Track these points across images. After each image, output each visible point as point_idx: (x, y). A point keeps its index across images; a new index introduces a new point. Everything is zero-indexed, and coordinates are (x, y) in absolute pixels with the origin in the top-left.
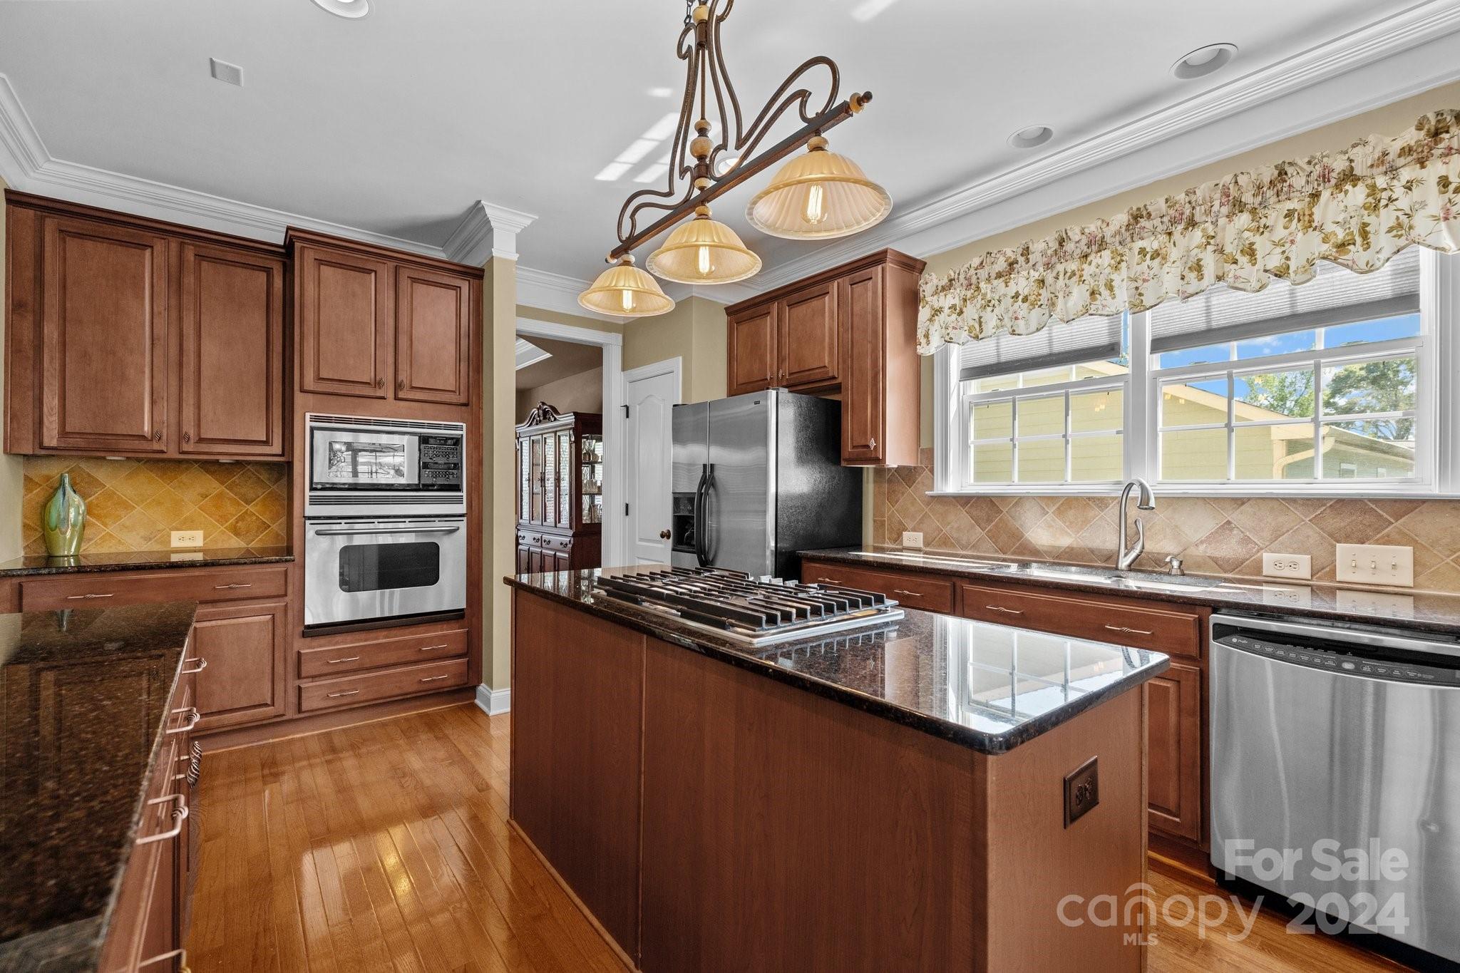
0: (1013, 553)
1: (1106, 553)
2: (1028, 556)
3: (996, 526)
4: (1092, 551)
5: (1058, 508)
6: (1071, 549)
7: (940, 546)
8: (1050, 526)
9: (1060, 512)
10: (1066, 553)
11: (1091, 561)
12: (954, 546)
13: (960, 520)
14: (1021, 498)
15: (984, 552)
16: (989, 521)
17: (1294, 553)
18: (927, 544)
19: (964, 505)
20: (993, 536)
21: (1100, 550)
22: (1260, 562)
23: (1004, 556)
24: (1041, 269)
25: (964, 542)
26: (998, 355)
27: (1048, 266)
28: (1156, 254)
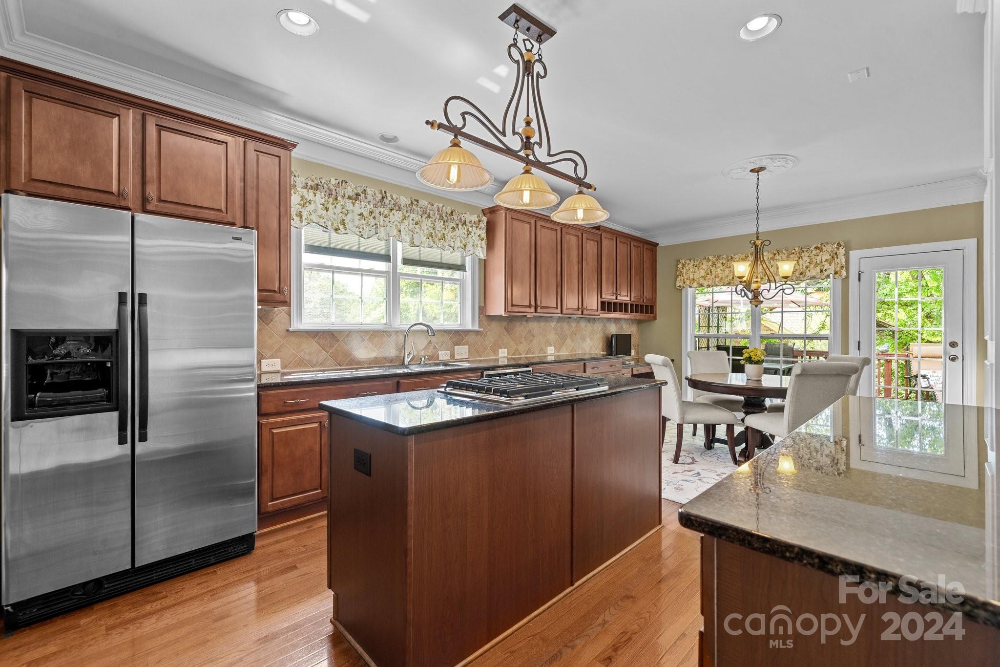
0: (346, 365)
1: (390, 358)
2: (355, 365)
3: (336, 349)
4: (385, 358)
5: (370, 337)
6: (376, 358)
7: (295, 367)
8: (367, 347)
9: (370, 339)
10: (374, 361)
11: (384, 363)
12: (307, 366)
13: (311, 348)
14: (350, 332)
15: (328, 367)
16: (331, 346)
17: (446, 351)
18: (284, 366)
19: (314, 337)
20: (334, 356)
21: (388, 357)
22: (438, 355)
23: (341, 368)
24: (372, 206)
25: (314, 362)
26: (330, 243)
27: (375, 206)
28: (416, 223)
